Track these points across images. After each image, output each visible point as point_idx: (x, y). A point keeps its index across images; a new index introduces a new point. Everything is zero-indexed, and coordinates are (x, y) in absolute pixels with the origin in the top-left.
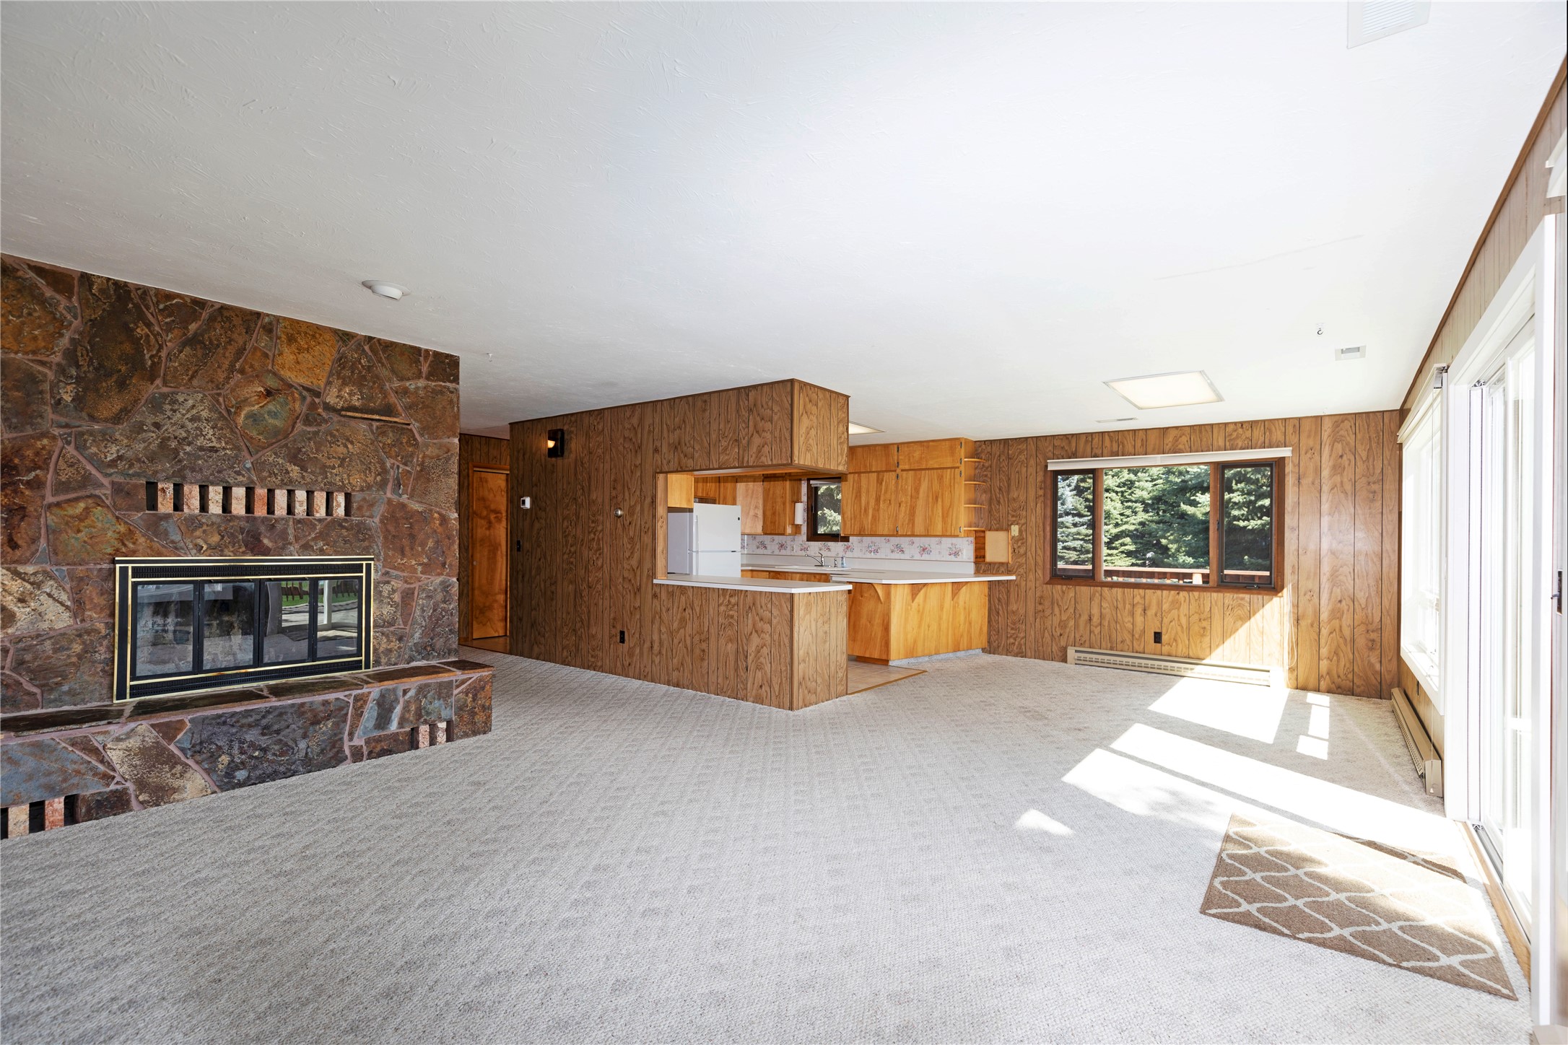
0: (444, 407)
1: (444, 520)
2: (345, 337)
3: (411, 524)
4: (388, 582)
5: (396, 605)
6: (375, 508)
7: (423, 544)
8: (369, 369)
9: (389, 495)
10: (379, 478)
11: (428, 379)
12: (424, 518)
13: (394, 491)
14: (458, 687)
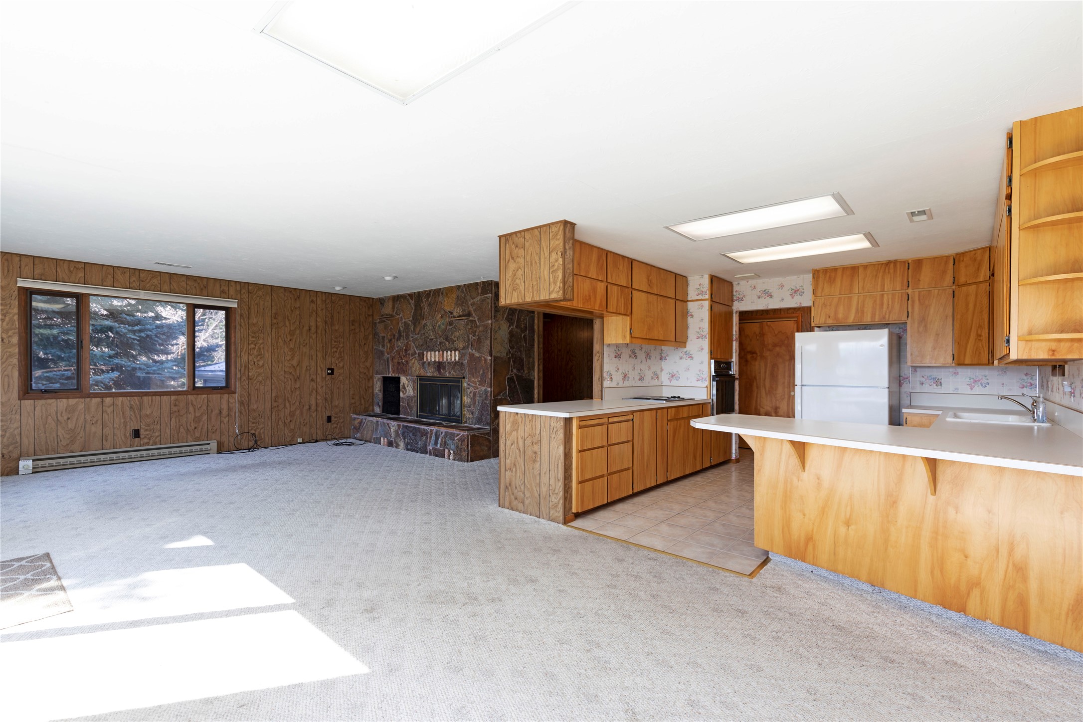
0: (486, 307)
1: (486, 360)
2: (459, 287)
3: (475, 363)
4: (469, 388)
5: (471, 399)
6: (466, 357)
7: (479, 372)
8: (464, 298)
9: (470, 350)
10: (467, 344)
11: (481, 295)
12: (479, 359)
13: (471, 349)
14: (456, 436)
